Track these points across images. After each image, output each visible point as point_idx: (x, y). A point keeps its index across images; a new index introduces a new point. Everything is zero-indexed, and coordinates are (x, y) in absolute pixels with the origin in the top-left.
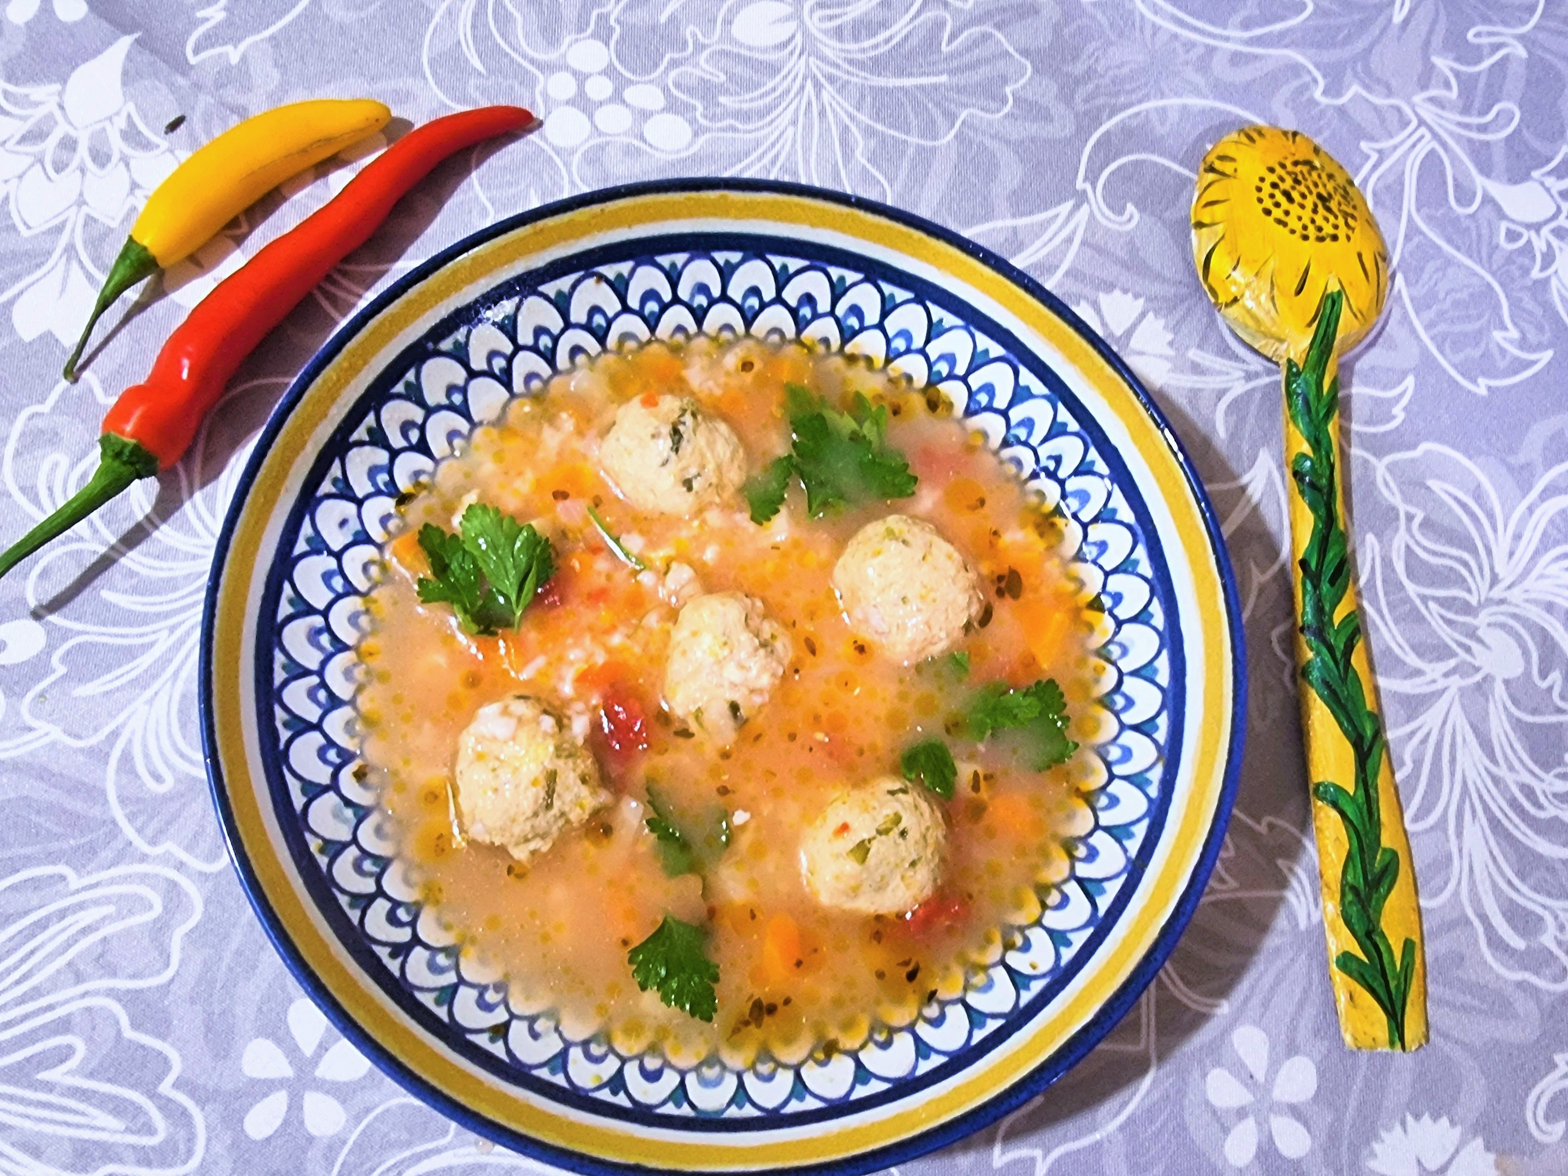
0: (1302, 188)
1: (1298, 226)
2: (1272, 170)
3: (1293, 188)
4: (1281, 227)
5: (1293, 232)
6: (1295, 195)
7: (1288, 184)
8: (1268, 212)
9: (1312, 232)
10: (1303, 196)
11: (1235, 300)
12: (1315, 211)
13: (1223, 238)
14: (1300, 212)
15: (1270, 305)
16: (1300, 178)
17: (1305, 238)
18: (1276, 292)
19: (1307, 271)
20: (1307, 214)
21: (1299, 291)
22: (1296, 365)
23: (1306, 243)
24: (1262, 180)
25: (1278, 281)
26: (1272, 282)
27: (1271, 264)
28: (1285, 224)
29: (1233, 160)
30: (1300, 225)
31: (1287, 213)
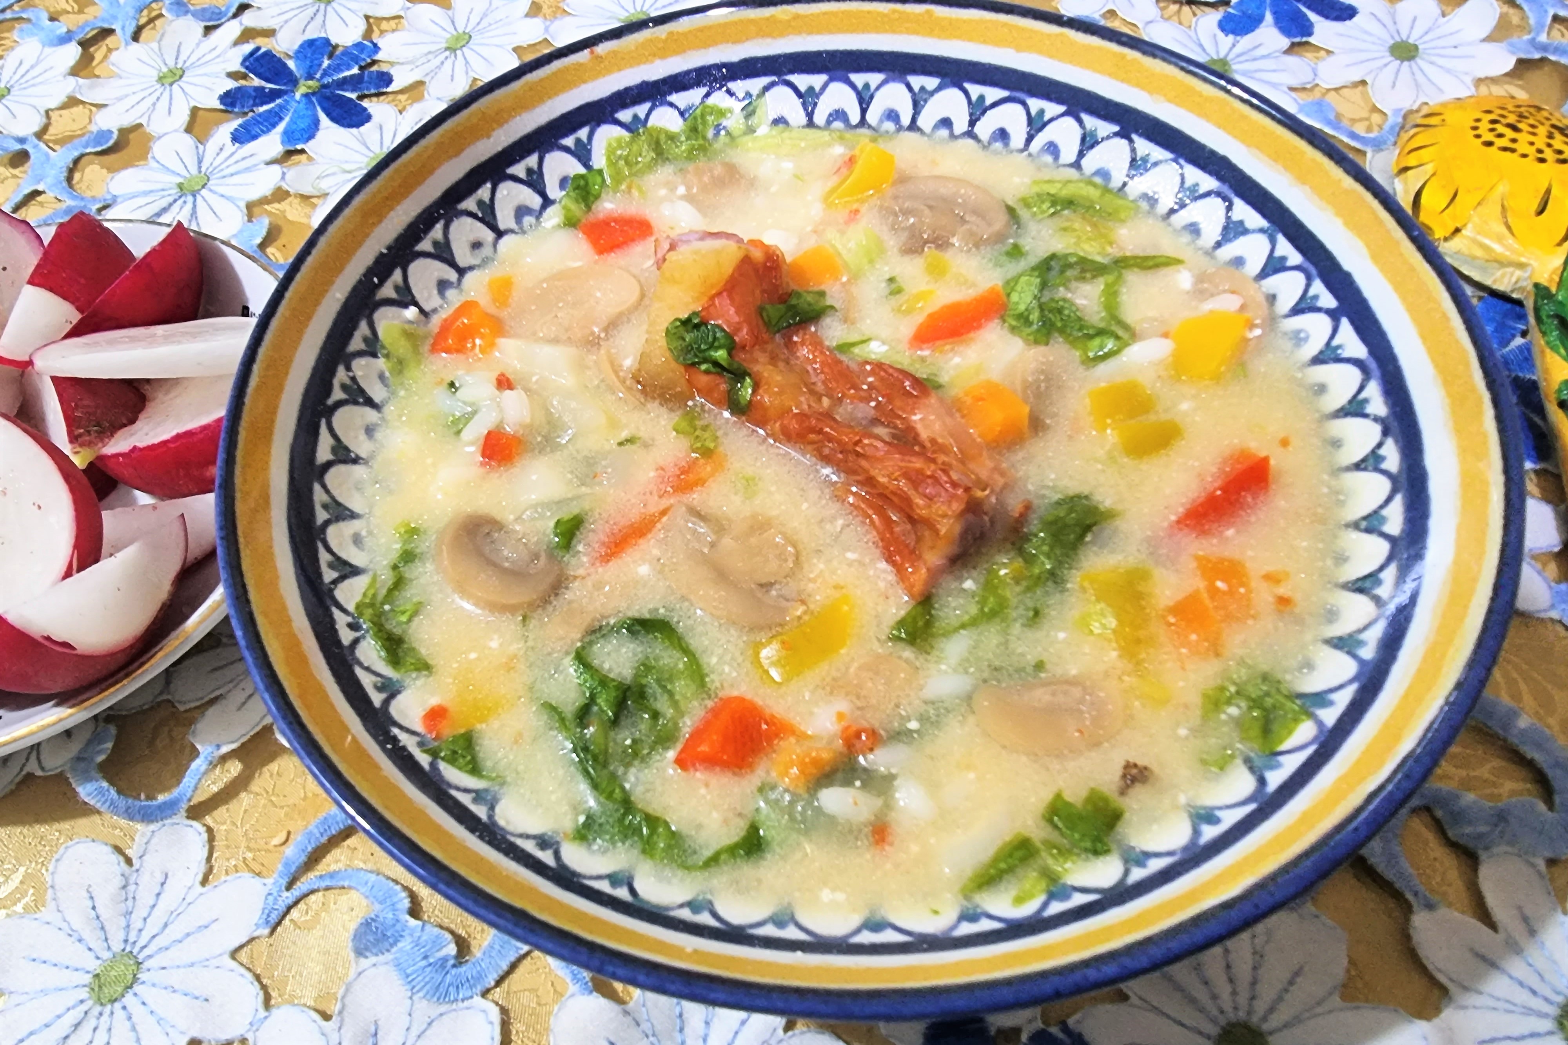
0: (1531, 121)
1: (1531, 151)
2: (1489, 112)
3: (1519, 122)
4: (1508, 154)
5: (1525, 156)
6: (1520, 126)
7: (1512, 119)
8: (1489, 144)
9: (1548, 154)
10: (1533, 126)
11: (1457, 230)
12: (1550, 136)
13: (1434, 175)
14: (1532, 138)
15: (1503, 229)
16: (1526, 114)
17: (1542, 160)
18: (1509, 215)
19: (1548, 192)
20: (1540, 142)
21: (1540, 212)
22: (1547, 289)
23: (1543, 165)
24: (1478, 120)
25: (1510, 203)
26: (1503, 206)
27: (1501, 189)
28: (1513, 151)
29: (1440, 114)
30: (1534, 148)
31: (1514, 141)
